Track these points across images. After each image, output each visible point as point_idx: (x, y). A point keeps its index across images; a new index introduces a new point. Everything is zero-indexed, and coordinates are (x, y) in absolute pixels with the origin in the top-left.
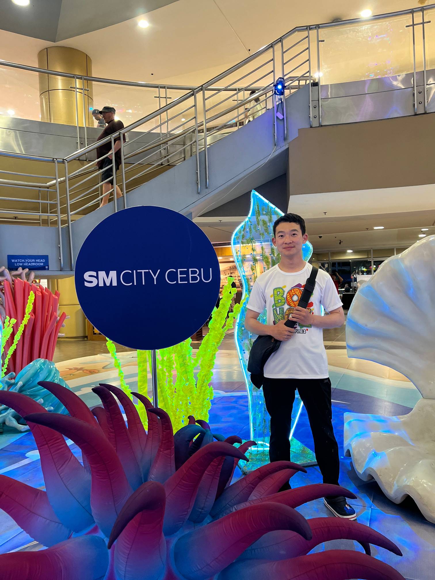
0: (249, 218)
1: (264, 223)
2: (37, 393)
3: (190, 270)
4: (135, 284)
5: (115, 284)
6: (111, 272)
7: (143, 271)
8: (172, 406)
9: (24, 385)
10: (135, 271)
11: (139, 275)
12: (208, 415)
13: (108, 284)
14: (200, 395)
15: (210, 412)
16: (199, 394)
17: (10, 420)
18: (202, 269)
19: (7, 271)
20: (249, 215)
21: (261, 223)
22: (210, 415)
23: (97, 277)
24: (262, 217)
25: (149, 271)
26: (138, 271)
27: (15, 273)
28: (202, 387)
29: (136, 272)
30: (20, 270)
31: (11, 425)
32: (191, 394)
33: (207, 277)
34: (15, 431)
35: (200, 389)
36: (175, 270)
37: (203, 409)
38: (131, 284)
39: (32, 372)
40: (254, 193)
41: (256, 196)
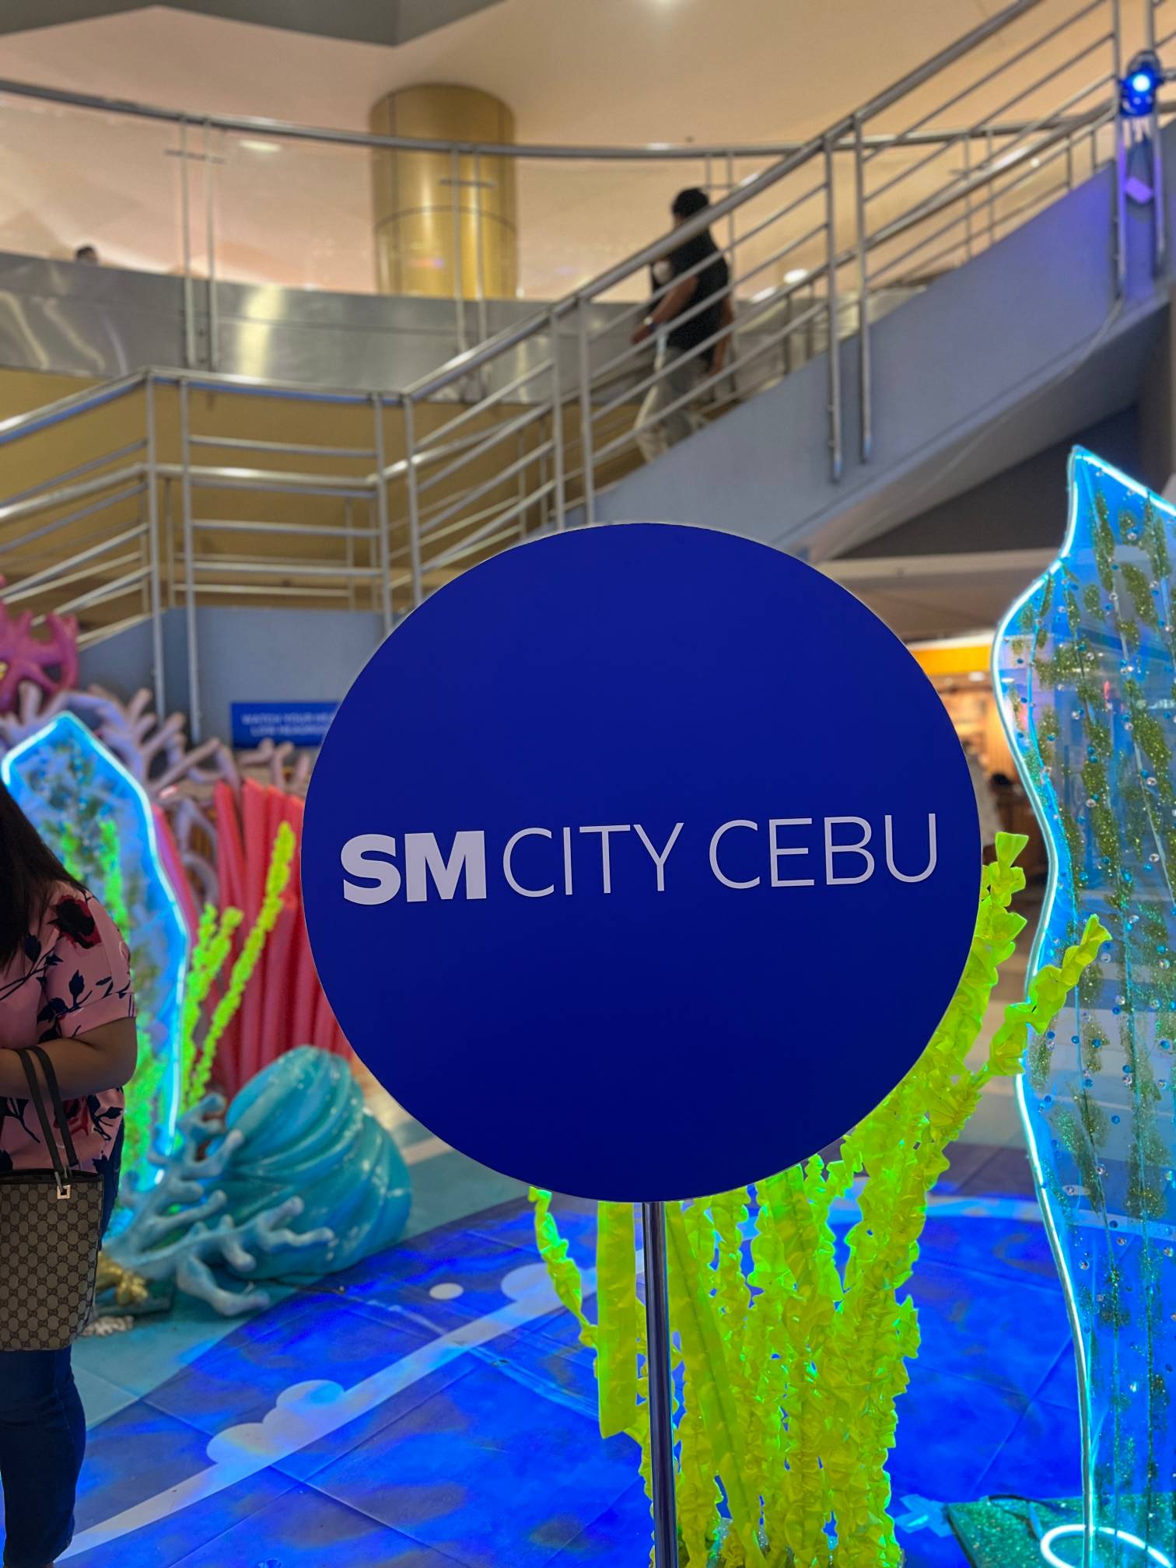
0: (1065, 560)
1: (1132, 575)
2: (286, 1173)
3: (828, 822)
4: (569, 891)
5: (477, 889)
6: (458, 833)
7: (605, 830)
8: (739, 1362)
9: (247, 1142)
10: (567, 831)
11: (586, 848)
12: (893, 1418)
13: (447, 892)
14: (859, 1339)
15: (902, 1404)
16: (855, 1337)
17: (192, 1270)
18: (888, 819)
19: (225, 755)
20: (1066, 551)
21: (1118, 579)
22: (900, 1419)
23: (399, 861)
24: (1123, 554)
25: (633, 828)
26: (583, 830)
27: (250, 757)
28: (869, 1306)
29: (575, 834)
30: (266, 749)
31: (194, 1290)
32: (821, 1339)
33: (910, 860)
34: (204, 1311)
35: (863, 1316)
36: (754, 826)
37: (872, 1396)
38: (550, 890)
39: (275, 1092)
40: (1082, 458)
41: (1092, 469)
